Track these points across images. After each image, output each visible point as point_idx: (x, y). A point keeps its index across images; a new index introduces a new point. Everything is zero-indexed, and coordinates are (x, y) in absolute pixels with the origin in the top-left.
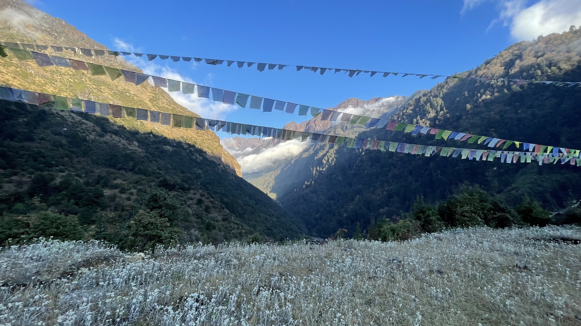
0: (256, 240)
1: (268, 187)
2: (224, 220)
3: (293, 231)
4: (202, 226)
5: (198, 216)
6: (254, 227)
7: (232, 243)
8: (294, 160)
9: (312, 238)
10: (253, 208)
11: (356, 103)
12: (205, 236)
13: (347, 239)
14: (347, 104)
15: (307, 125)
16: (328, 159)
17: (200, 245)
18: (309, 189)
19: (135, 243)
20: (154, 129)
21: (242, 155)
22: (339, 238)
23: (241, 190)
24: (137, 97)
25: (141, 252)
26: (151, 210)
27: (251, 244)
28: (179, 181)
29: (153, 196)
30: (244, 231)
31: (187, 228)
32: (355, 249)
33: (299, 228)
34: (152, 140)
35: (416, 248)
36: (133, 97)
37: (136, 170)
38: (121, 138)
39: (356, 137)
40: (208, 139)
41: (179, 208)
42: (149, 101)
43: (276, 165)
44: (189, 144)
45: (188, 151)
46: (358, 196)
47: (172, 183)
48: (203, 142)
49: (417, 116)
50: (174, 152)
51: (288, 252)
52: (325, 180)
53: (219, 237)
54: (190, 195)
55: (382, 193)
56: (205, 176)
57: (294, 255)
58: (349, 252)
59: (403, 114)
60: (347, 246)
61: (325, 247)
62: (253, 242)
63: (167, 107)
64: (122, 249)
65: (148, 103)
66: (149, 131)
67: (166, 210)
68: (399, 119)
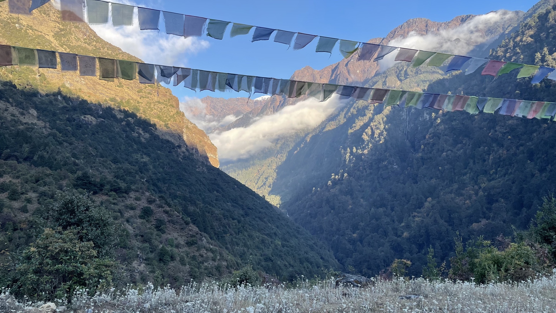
0: (246, 280)
1: (264, 184)
2: (189, 244)
3: (311, 263)
4: (151, 256)
5: (145, 238)
6: (242, 256)
7: (205, 284)
8: (310, 136)
9: (347, 275)
10: (239, 222)
11: (424, 28)
12: (158, 272)
13: (411, 278)
14: (406, 29)
15: (333, 71)
16: (373, 133)
17: (149, 288)
18: (338, 187)
19: (38, 285)
20: (64, 86)
21: (218, 128)
22: (396, 275)
23: (217, 191)
24: (32, 30)
25: (49, 300)
26: (65, 228)
27: (238, 286)
28: (110, 177)
29: (66, 204)
30: (225, 263)
31: (126, 259)
32: (426, 297)
33: (322, 258)
34: (61, 105)
35: (542, 295)
36: (26, 31)
37: (35, 158)
38: (8, 104)
39: (424, 90)
40: (159, 102)
41: (112, 224)
42: (53, 36)
43: (279, 145)
44: (125, 112)
45: (124, 123)
46: (430, 199)
47: (98, 180)
48: (149, 107)
49: (542, 49)
50: (100, 125)
51: (304, 300)
52: (368, 171)
53: (180, 275)
54: (129, 202)
55: (477, 194)
56: (154, 167)
57: (314, 305)
58: (415, 301)
59: (516, 45)
60: (410, 290)
61: (371, 291)
62: (241, 282)
63: (85, 47)
64: (18, 295)
65: (52, 39)
66: (56, 90)
67: (89, 228)
68: (508, 55)
